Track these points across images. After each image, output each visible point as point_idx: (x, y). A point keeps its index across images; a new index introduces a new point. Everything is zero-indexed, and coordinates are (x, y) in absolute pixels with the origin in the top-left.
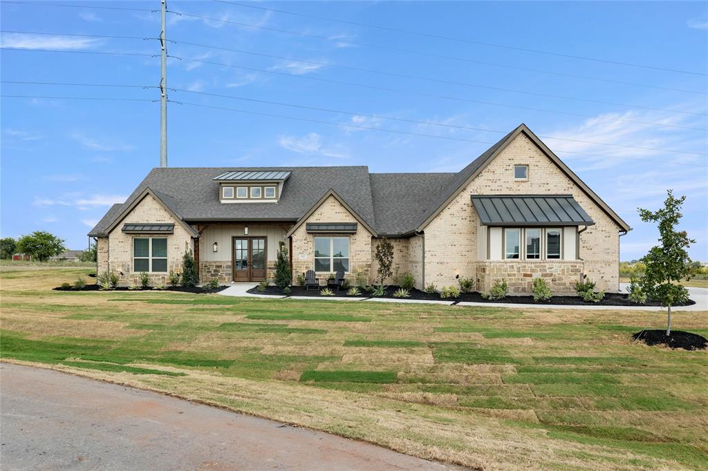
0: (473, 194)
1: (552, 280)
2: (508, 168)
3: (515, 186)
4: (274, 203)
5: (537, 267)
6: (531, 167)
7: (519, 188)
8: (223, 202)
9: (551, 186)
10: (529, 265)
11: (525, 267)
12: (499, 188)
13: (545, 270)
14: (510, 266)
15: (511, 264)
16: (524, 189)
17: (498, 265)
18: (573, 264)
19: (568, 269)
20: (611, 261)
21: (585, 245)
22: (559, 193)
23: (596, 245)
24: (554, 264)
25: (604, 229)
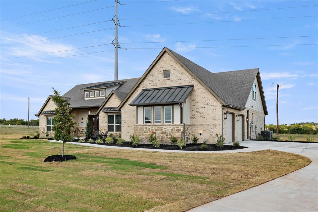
0: (143, 89)
1: (166, 136)
2: (160, 73)
3: (163, 83)
4: (104, 99)
5: (158, 128)
6: (171, 71)
7: (165, 83)
8: (85, 99)
9: (182, 81)
10: (155, 127)
11: (152, 128)
12: (156, 84)
13: (162, 130)
14: (145, 128)
15: (146, 127)
16: (168, 84)
17: (140, 127)
18: (177, 126)
19: (174, 129)
20: (217, 124)
21: (201, 115)
22: (186, 85)
23: (208, 115)
24: (167, 126)
25: (212, 104)
